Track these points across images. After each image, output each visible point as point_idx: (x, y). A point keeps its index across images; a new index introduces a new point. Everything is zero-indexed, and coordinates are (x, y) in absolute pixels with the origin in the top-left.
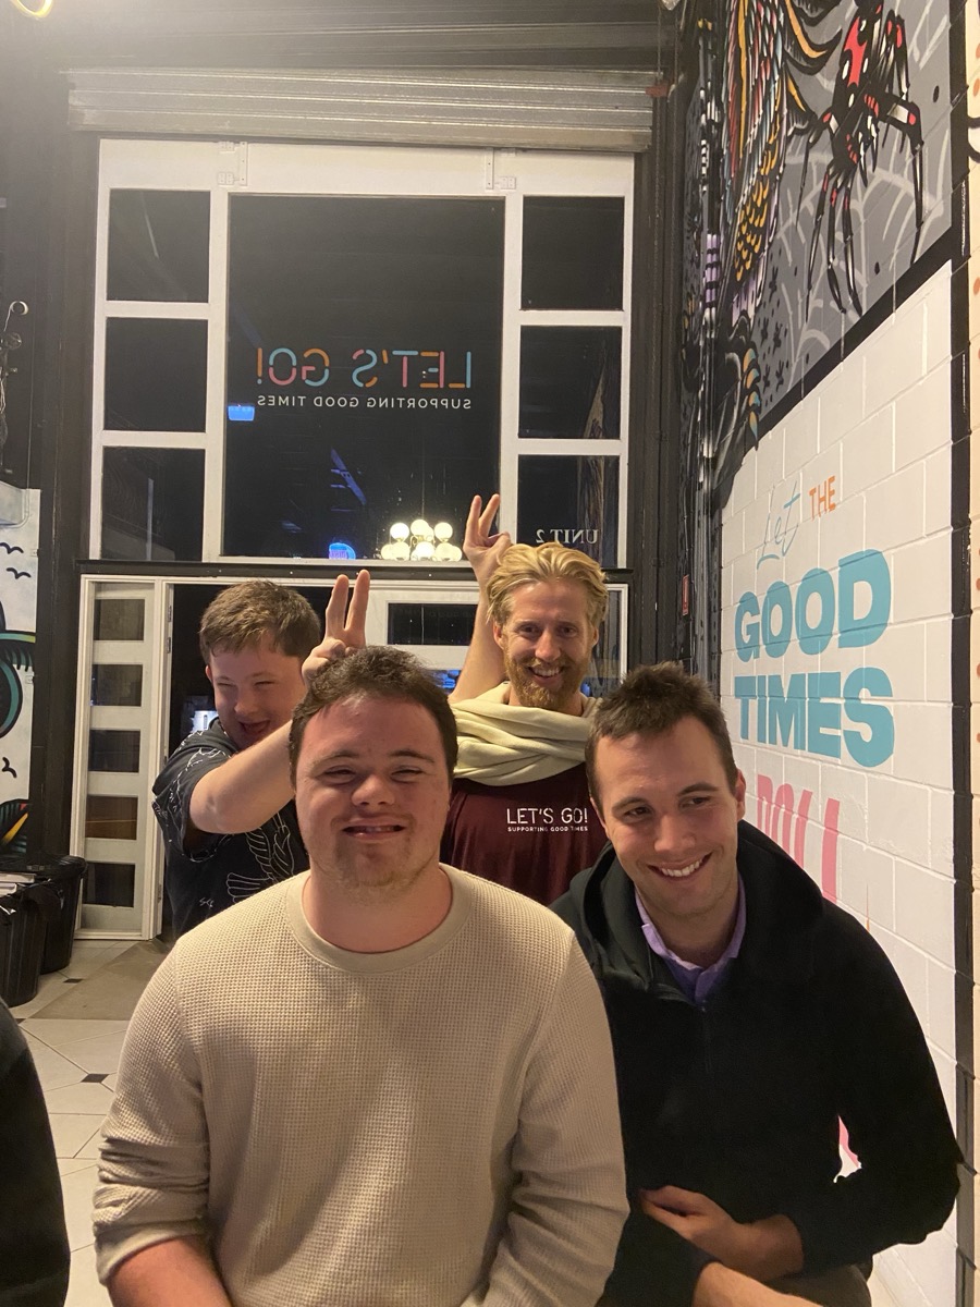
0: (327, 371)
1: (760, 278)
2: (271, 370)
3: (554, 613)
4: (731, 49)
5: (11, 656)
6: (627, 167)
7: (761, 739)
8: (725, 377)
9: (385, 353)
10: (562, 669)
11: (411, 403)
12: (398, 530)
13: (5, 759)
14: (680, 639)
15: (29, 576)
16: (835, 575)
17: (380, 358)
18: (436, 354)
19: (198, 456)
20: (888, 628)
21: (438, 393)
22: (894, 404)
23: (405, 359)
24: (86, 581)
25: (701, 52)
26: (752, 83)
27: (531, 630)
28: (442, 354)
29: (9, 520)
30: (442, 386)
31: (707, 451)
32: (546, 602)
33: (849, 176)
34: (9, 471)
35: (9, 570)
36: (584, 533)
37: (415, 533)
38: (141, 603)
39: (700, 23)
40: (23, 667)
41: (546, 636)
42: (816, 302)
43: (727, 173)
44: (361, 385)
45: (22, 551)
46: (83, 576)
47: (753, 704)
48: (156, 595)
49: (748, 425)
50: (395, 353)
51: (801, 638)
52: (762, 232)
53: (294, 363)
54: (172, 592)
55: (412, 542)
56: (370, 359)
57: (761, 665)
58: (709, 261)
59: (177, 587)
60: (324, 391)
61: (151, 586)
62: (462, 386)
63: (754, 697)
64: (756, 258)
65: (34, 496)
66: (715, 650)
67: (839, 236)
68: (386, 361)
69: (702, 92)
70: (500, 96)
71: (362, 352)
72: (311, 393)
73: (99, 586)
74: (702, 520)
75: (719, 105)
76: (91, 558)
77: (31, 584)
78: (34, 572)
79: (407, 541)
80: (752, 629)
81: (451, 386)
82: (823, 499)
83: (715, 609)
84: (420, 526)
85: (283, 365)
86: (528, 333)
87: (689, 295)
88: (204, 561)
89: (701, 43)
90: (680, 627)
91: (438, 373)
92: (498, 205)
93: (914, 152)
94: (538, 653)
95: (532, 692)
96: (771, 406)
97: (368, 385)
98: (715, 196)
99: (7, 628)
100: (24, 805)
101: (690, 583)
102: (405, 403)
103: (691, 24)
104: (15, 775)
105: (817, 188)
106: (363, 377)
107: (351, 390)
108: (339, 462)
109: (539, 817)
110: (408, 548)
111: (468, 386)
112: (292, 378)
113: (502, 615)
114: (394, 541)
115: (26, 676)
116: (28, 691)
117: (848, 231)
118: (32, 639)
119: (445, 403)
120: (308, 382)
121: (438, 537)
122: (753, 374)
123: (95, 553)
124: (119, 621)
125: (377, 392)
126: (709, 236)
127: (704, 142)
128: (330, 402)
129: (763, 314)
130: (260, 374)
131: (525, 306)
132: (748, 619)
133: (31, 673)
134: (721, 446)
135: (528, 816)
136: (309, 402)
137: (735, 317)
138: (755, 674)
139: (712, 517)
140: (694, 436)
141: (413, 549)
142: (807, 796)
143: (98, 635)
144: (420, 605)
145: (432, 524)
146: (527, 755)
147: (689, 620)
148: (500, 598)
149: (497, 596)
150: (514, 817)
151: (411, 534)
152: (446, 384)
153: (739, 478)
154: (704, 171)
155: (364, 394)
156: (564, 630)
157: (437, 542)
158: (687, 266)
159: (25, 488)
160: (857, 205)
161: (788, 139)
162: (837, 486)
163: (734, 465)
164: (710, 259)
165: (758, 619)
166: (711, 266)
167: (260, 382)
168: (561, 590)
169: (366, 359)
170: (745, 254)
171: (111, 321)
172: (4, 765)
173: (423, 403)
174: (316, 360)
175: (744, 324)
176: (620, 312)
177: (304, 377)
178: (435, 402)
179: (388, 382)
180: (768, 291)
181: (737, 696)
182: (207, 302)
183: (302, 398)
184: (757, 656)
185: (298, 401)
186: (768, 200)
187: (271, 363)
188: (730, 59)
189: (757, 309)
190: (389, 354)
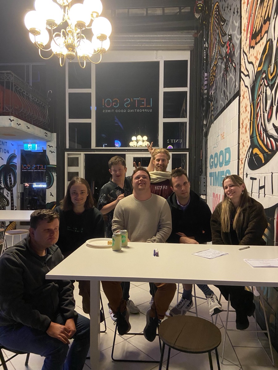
0: (118, 104)
1: (214, 87)
2: (106, 104)
3: (162, 158)
4: (210, 32)
5: (51, 170)
6: (188, 53)
7: (213, 185)
8: (208, 106)
9: (132, 99)
10: (163, 166)
11: (138, 111)
12: (134, 138)
13: (51, 193)
14: (200, 164)
15: (54, 152)
16: (224, 152)
17: (131, 100)
18: (144, 99)
19: (90, 124)
20: (231, 162)
21: (144, 108)
22: (232, 120)
23: (136, 100)
24: (66, 153)
25: (204, 29)
26: (213, 42)
27: (158, 160)
28: (145, 99)
29: (50, 140)
30: (145, 106)
31: (205, 123)
32: (161, 156)
33: (227, 73)
34: (49, 129)
35: (50, 151)
36: (179, 140)
37: (138, 139)
38: (78, 158)
39: (204, 22)
40: (54, 173)
41: (161, 161)
42: (222, 96)
43: (209, 60)
44: (126, 107)
45: (53, 147)
46: (65, 152)
47: (212, 178)
48: (81, 156)
49: (212, 119)
50: (134, 99)
51: (219, 164)
52: (214, 76)
53: (111, 102)
54: (85, 156)
55: (137, 141)
56: (128, 101)
57: (214, 170)
58: (205, 79)
59: (86, 154)
60: (118, 108)
61: (80, 154)
62: (150, 106)
63: (212, 177)
64: (214, 82)
65: (55, 135)
66: (206, 167)
67: (225, 84)
68: (132, 101)
69: (204, 39)
70: (158, 38)
71: (126, 99)
72: (115, 109)
73: (68, 154)
74: (204, 138)
75: (208, 43)
76: (67, 148)
77: (55, 154)
78: (55, 151)
79: (136, 141)
80: (212, 162)
81: (147, 106)
82: (222, 136)
83: (206, 158)
84: (139, 137)
85: (108, 103)
86: (165, 93)
87: (202, 85)
88: (92, 148)
89: (204, 27)
90: (200, 162)
91: (144, 104)
92: (158, 63)
93: (235, 73)
94: (160, 163)
95: (159, 169)
96: (216, 115)
97: (128, 107)
98: (207, 64)
99: (50, 164)
100: (55, 203)
101: (202, 152)
102: (137, 111)
103: (202, 22)
104: (53, 196)
105: (223, 72)
106: (127, 105)
107: (124, 108)
108: (116, 119)
109: (160, 187)
110: (136, 143)
111: (151, 106)
112: (111, 105)
113: (154, 159)
114: (133, 141)
115: (55, 175)
116: (55, 178)
117: (227, 84)
118: (56, 167)
119: (146, 110)
120: (114, 106)
121: (144, 140)
122: (213, 107)
123: (68, 147)
124: (74, 162)
125: (130, 108)
126: (205, 74)
127: (205, 51)
128: (119, 111)
129: (215, 95)
130: (103, 105)
131: (164, 87)
132: (212, 160)
133: (56, 174)
134: (208, 122)
135: (158, 187)
136: (114, 111)
137: (210, 94)
138: (213, 172)
139: (206, 137)
140: (203, 118)
141: (137, 143)
142: (220, 195)
143: (69, 165)
144: (141, 158)
145: (142, 137)
146: (158, 178)
147: (202, 160)
148: (154, 156)
149: (153, 156)
150: (156, 187)
151: (137, 139)
152: (146, 106)
153: (211, 129)
154: (205, 57)
155: (127, 109)
156: (163, 160)
157: (143, 141)
158: (202, 78)
159: (53, 133)
160: (228, 79)
161: (219, 59)
162: (225, 134)
163: (210, 127)
164: (206, 79)
165: (213, 160)
166: (206, 80)
167: (103, 107)
168: (163, 154)
169: (127, 101)
170: (212, 80)
171: (69, 94)
172: (50, 194)
173: (141, 111)
174: (116, 101)
175: (211, 95)
176: (187, 88)
177: (113, 105)
178: (143, 110)
179: (133, 106)
180: (215, 90)
181: (210, 176)
182: (91, 88)
183: (113, 110)
184: (213, 168)
185: (112, 111)
186: (215, 70)
187: (106, 102)
188: (210, 34)
189: (214, 93)
190: (133, 100)
